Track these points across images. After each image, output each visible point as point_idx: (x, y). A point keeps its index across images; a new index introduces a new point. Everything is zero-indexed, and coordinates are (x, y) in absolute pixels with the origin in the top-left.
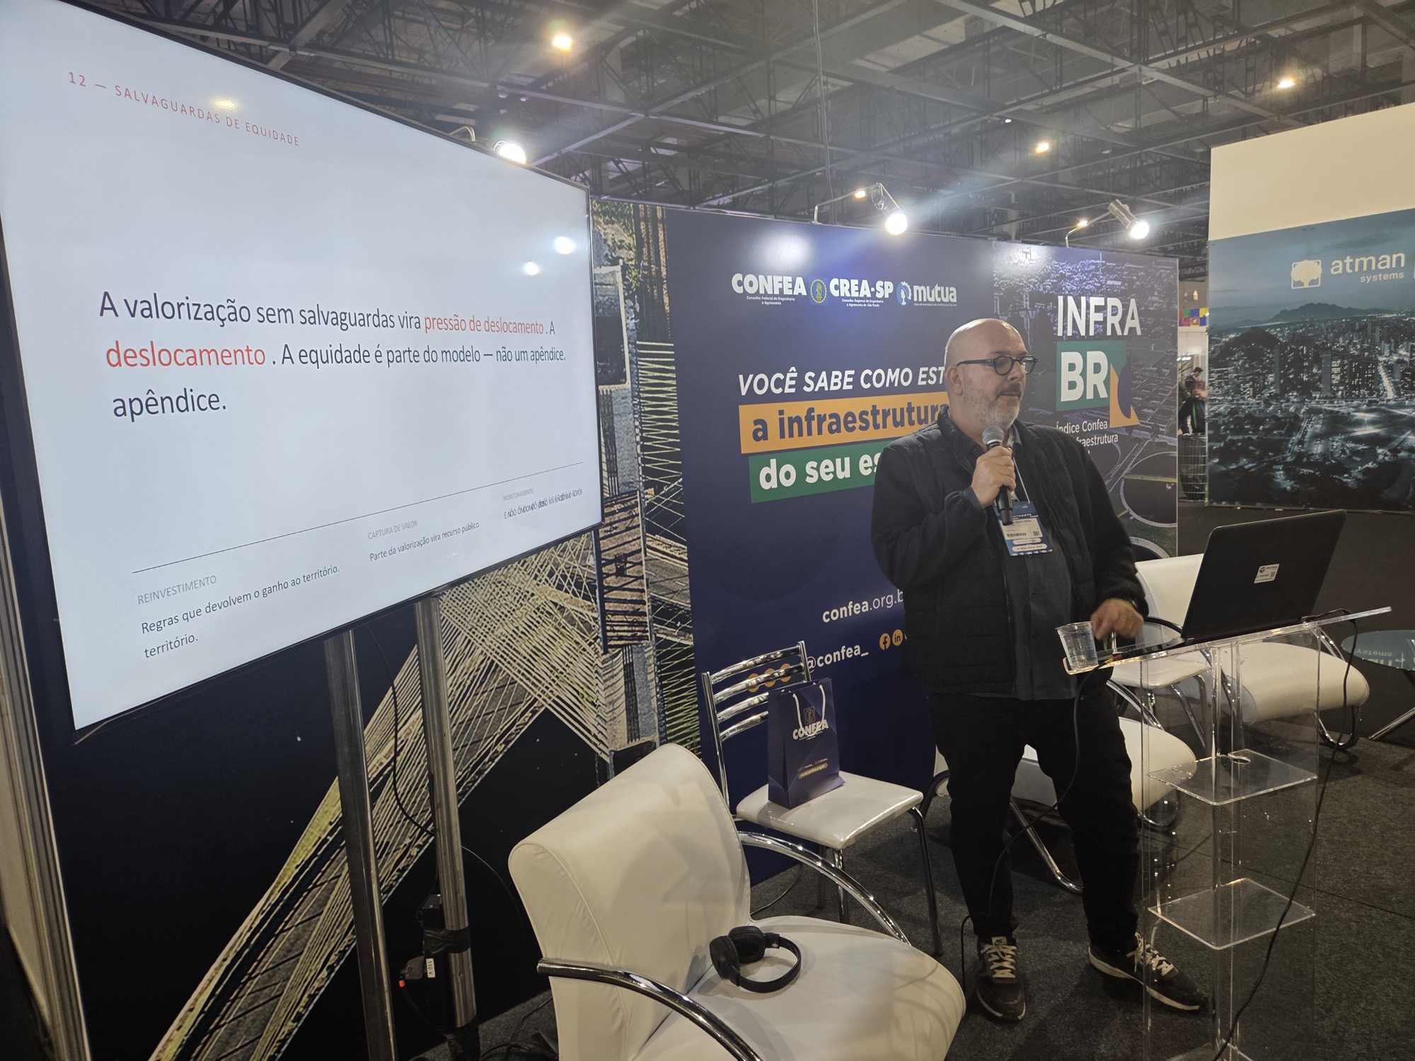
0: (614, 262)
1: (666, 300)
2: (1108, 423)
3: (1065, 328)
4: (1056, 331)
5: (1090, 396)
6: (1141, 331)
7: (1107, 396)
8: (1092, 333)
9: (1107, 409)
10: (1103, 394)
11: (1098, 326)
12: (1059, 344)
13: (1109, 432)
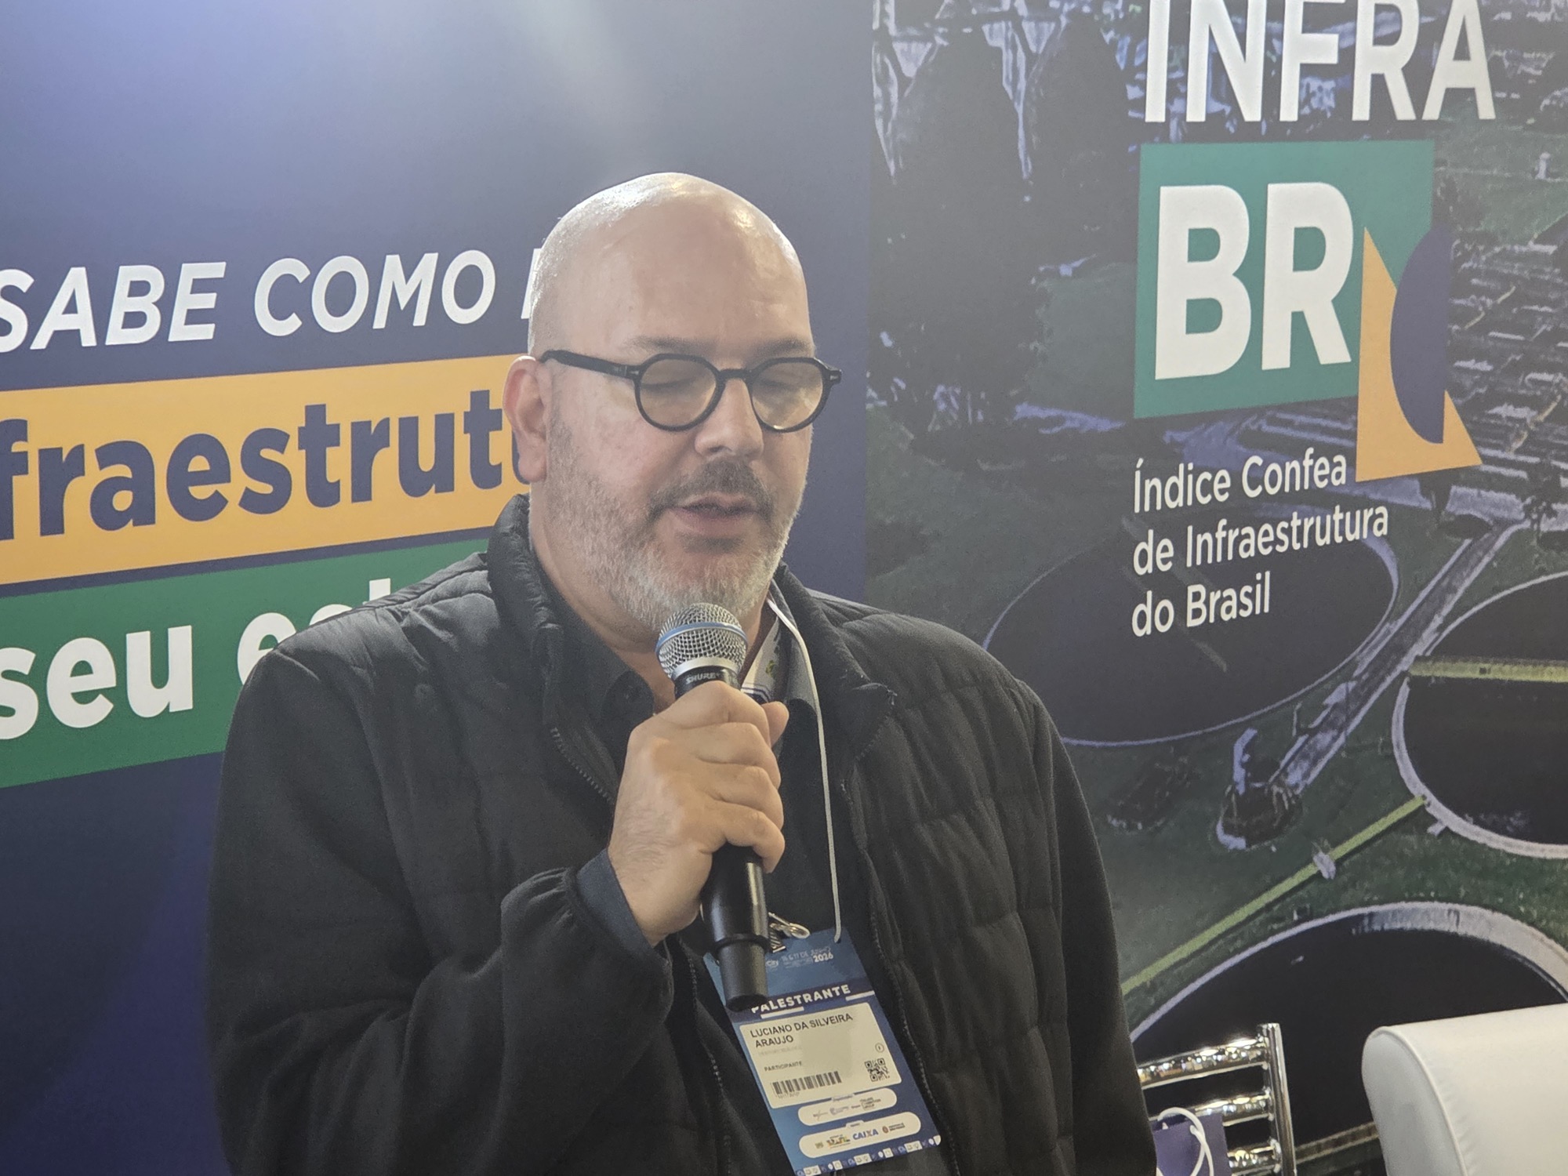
2: (1351, 464)
3: (1176, 90)
4: (1141, 104)
5: (1277, 355)
6: (1496, 101)
7: (1345, 357)
8: (1289, 112)
9: (1348, 408)
10: (1331, 348)
11: (1314, 84)
12: (1151, 155)
13: (1353, 499)
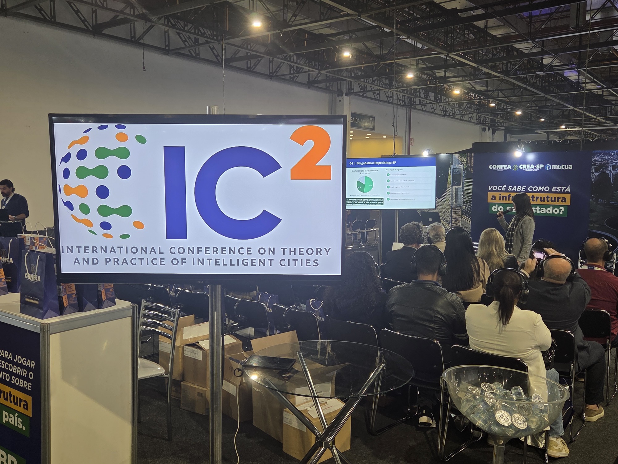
0: (461, 164)
1: (472, 171)
